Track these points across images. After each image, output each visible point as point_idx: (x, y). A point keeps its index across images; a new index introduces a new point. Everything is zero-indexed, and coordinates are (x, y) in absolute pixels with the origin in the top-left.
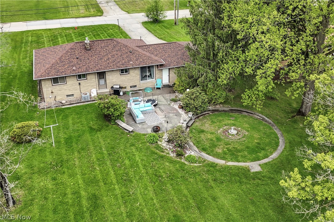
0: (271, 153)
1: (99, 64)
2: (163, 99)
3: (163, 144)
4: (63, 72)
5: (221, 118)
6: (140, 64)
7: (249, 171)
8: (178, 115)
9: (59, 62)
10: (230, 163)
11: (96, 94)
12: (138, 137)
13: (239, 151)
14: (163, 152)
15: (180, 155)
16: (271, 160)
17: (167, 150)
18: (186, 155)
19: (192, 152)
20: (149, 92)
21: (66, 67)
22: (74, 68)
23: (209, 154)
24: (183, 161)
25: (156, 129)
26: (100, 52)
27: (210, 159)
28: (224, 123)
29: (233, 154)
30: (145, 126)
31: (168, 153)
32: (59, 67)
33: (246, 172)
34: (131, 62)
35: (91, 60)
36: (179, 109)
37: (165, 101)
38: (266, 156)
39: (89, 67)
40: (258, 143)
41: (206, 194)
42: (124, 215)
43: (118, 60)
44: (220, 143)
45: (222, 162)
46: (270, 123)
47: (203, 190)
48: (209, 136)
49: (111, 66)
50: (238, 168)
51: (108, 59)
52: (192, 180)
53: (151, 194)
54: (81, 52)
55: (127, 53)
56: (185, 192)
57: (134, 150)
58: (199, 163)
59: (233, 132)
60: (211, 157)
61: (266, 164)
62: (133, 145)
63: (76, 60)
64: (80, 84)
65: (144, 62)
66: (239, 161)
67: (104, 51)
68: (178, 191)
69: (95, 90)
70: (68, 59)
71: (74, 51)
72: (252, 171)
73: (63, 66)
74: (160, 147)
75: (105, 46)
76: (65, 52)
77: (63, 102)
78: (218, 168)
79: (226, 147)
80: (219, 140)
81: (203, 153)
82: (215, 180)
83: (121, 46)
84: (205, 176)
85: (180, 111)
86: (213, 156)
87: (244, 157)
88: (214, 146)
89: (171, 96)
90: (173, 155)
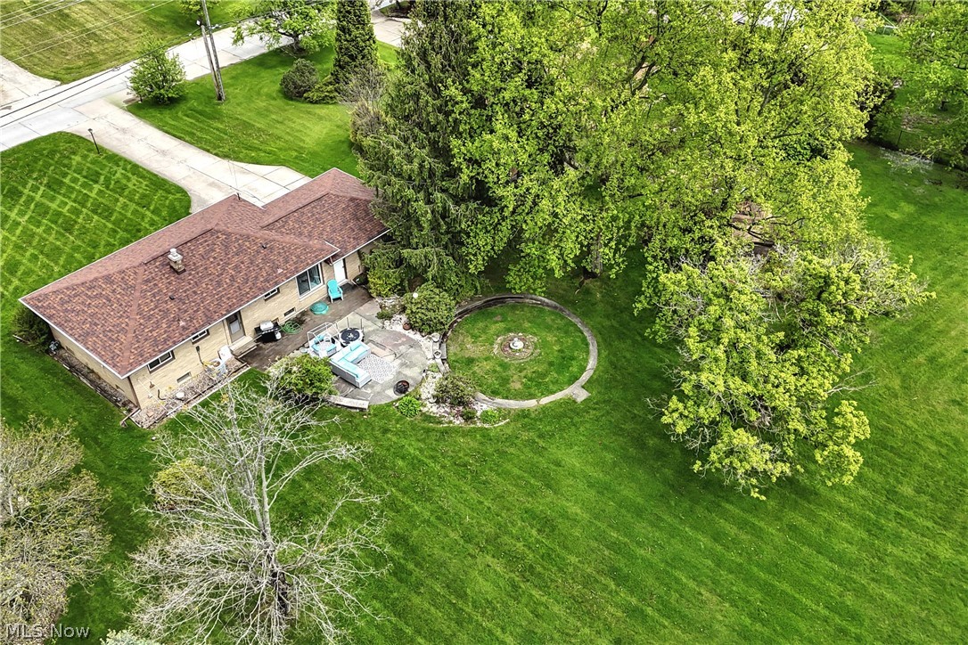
0: (586, 361)
1: (223, 296)
2: (361, 318)
3: (433, 409)
4: (165, 340)
5: (481, 325)
6: (296, 268)
7: (575, 402)
8: (414, 344)
9: (142, 321)
10: (545, 401)
11: (231, 356)
12: (381, 412)
13: (544, 375)
14: (440, 423)
15: (469, 417)
16: (592, 372)
17: (444, 417)
18: (478, 414)
19: (482, 405)
20: (324, 312)
21: (164, 326)
22: (182, 323)
23: (507, 398)
24: (479, 425)
25: (402, 387)
26: (206, 269)
27: (514, 404)
28: (492, 332)
29: (537, 385)
30: (378, 388)
31: (450, 422)
32: (151, 331)
33: (569, 404)
34: (280, 271)
35: (202, 293)
36: (406, 332)
37: (369, 323)
38: (583, 369)
39: (208, 310)
40: (561, 351)
41: (543, 463)
42: (462, 542)
43: (253, 274)
44: (510, 373)
45: (531, 403)
46: (556, 308)
47: (536, 458)
48: (488, 366)
49: (248, 293)
50: (558, 404)
51: (233, 279)
52: (512, 450)
53: (474, 496)
54: (169, 283)
55: (258, 252)
56: (516, 471)
57: (394, 439)
58: (505, 419)
59: (519, 345)
60: (511, 401)
61: (589, 383)
62: (386, 431)
63: (171, 304)
64: (198, 349)
65: (302, 262)
66: (553, 393)
67: (212, 263)
69: (226, 347)
70: (156, 307)
71: (155, 285)
72: (579, 400)
73: (157, 327)
74: (431, 417)
75: (207, 252)
76: (137, 294)
77: (180, 395)
78: (533, 415)
79: (523, 374)
80: (505, 366)
81: (499, 400)
82: (541, 436)
83: (237, 240)
84: (525, 436)
85: (411, 334)
86: (515, 399)
87: (555, 382)
88: (505, 381)
89: (372, 309)
90: (458, 422)
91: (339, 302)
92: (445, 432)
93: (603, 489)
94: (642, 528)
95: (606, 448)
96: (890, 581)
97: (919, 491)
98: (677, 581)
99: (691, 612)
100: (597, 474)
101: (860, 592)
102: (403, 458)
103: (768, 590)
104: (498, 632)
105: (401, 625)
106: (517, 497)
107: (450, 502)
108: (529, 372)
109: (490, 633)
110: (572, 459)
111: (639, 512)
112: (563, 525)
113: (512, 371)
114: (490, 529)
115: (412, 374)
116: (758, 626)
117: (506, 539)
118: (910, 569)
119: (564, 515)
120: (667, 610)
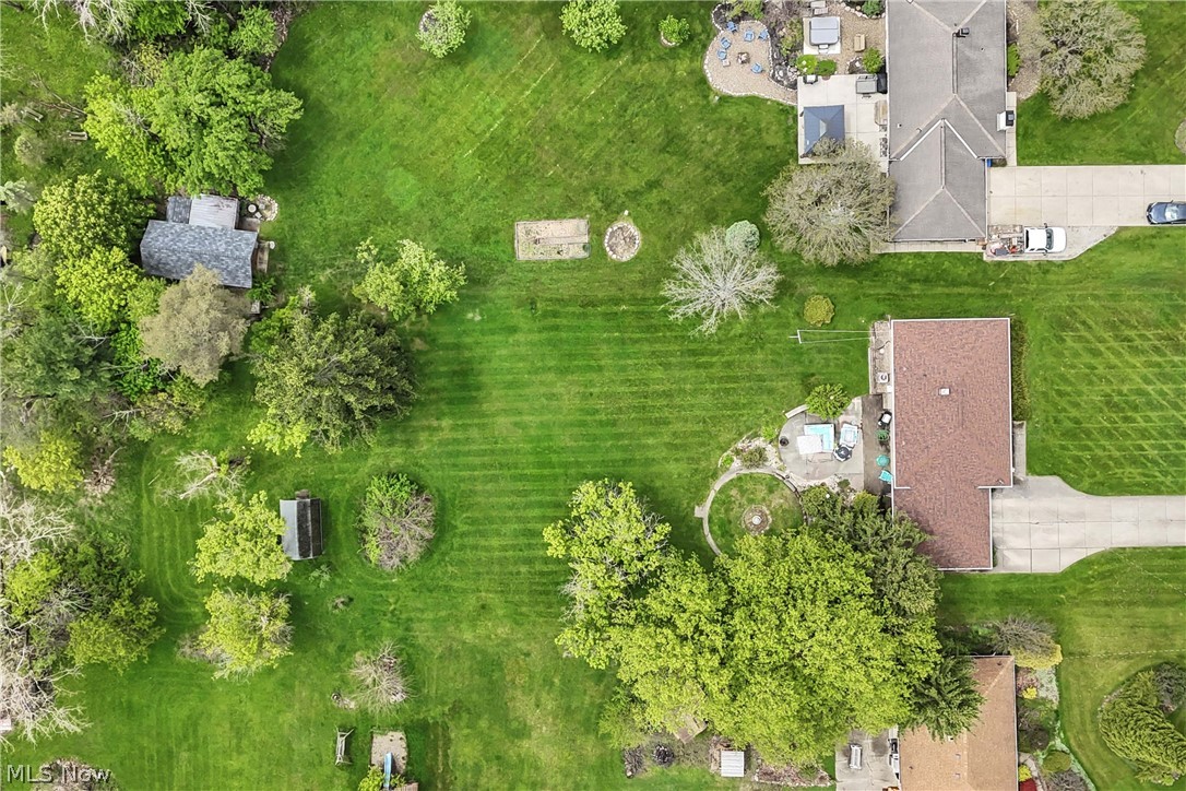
0: (715, 540)
2: (854, 472)
3: (759, 442)
6: (899, 455)
7: (699, 505)
8: (808, 476)
9: (921, 351)
10: (712, 495)
12: (779, 421)
13: (726, 511)
14: (747, 438)
15: (738, 452)
16: (706, 534)
17: (749, 443)
18: (735, 458)
19: (738, 466)
20: (878, 459)
22: (905, 369)
23: (731, 480)
24: (729, 452)
25: (784, 443)
27: (724, 479)
29: (724, 501)
30: (795, 433)
31: (743, 443)
33: (700, 501)
34: (903, 443)
35: (917, 392)
36: (821, 482)
37: (846, 472)
38: (711, 531)
41: (681, 454)
42: (682, 387)
44: (745, 498)
45: (717, 487)
47: (687, 455)
48: (760, 495)
50: (705, 497)
51: (915, 414)
52: (702, 451)
53: (697, 412)
54: (936, 381)
55: (925, 442)
57: (759, 412)
58: (721, 466)
59: (757, 521)
60: (727, 480)
61: (702, 524)
62: (766, 412)
63: (921, 372)
66: (713, 503)
68: (695, 434)
70: (925, 364)
72: (697, 507)
74: (755, 438)
75: (944, 415)
76: (940, 361)
77: (882, 351)
78: (711, 480)
79: (737, 502)
80: (751, 501)
81: (734, 476)
82: (696, 470)
83: (942, 437)
84: (704, 464)
85: (818, 482)
86: (727, 483)
87: (717, 511)
88: (743, 492)
89: (857, 483)
90: (740, 445)
91: (878, 474)
92: (741, 435)
93: (648, 462)
94: (618, 455)
95: (663, 487)
96: (510, 508)
97: (518, 573)
98: (587, 441)
99: (576, 430)
100: (655, 469)
101: (518, 493)
102: (744, 405)
103: (551, 465)
104: (636, 361)
105: (674, 334)
106: (678, 427)
107: (705, 399)
108: (736, 507)
109: (638, 358)
110: (673, 468)
111: (625, 462)
112: (649, 428)
113: (744, 501)
114: (677, 401)
115: (788, 455)
116: (546, 444)
117: (665, 403)
118: (504, 521)
119: (652, 434)
120: (583, 424)
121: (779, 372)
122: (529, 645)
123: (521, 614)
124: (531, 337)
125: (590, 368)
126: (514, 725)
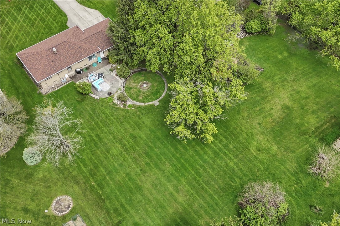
0: (162, 93)
1: (66, 62)
2: (105, 70)
3: (116, 101)
4: (50, 73)
5: (138, 77)
6: (88, 55)
7: (154, 105)
8: (117, 81)
9: (44, 67)
10: (147, 104)
11: (68, 76)
12: (103, 100)
13: (149, 96)
14: (117, 106)
15: (125, 106)
16: (163, 97)
17: (118, 104)
18: (128, 105)
19: (130, 103)
20: (95, 66)
21: (50, 69)
22: (54, 69)
23: (137, 101)
24: (127, 108)
25: (110, 94)
26: (63, 53)
27: (138, 104)
28: (140, 80)
29: (147, 99)
30: (103, 93)
31: (120, 106)
32: (46, 70)
33: (153, 106)
34: (83, 55)
35: (61, 60)
36: (116, 76)
37: (107, 72)
38: (160, 96)
39: (62, 66)
40: (156, 89)
41: (140, 122)
42: (112, 139)
43: (75, 56)
44: (140, 94)
45: (143, 104)
46: (160, 75)
47: (139, 120)
48: (135, 90)
49: (73, 61)
50: (150, 105)
51: (70, 57)
52: (133, 117)
53: (119, 128)
54: (53, 57)
55: (78, 49)
56: (132, 123)
57: (104, 108)
58: (134, 108)
59: (145, 85)
60: (138, 103)
61: (161, 100)
62: (102, 106)
63: (52, 63)
64: (59, 75)
65: (89, 53)
66: (150, 102)
67: (65, 51)
68: (129, 123)
69: (67, 74)
70: (48, 63)
71: (49, 57)
72: (156, 105)
73: (48, 69)
74: (115, 103)
75: (64, 48)
76: (44, 59)
77: (53, 86)
78: (142, 108)
79: (143, 95)
80: (139, 91)
81: (135, 102)
82: (142, 114)
83: (73, 45)
84: (138, 113)
85: (117, 77)
86: (139, 102)
87: (151, 99)
88: (138, 96)
89: (109, 67)
90: (122, 106)
91: (100, 63)
92: (117, 109)
93: (152, 131)
94: (158, 143)
95: (157, 120)
96: (214, 169)
97: (234, 147)
98: (161, 158)
99: (161, 166)
100: (152, 127)
101: (205, 170)
102: (104, 114)
103: (182, 165)
104: (114, 163)
105: (92, 157)
106: (130, 130)
107: (113, 128)
108: (145, 95)
109: (112, 163)
110: (148, 122)
111: (159, 139)
112: (138, 139)
113: (141, 93)
114: (120, 137)
115: (114, 90)
116: (176, 173)
117: (124, 141)
118: (220, 167)
119: (140, 137)
120: (156, 165)
121: (83, 111)
122: (255, 125)
123: (247, 135)
124: (134, 214)
125: (130, 179)
126: (286, 111)
